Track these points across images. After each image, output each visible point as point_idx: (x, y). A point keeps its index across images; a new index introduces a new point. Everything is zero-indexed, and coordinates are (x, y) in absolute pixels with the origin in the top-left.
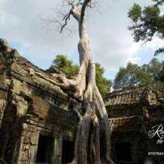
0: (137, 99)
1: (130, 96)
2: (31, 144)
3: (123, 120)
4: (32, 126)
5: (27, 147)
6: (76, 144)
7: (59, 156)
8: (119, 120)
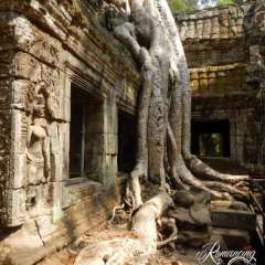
0: (235, 29)
1: (217, 23)
2: (50, 118)
3: (208, 73)
4: (52, 41)
5: (38, 129)
6: (143, 121)
7: (113, 155)
8: (199, 73)
